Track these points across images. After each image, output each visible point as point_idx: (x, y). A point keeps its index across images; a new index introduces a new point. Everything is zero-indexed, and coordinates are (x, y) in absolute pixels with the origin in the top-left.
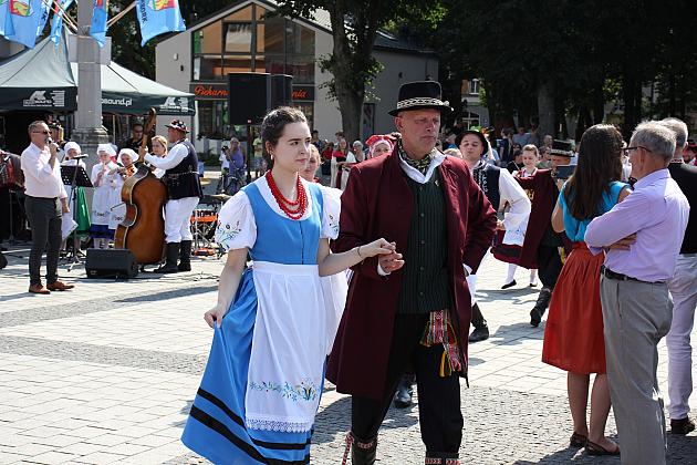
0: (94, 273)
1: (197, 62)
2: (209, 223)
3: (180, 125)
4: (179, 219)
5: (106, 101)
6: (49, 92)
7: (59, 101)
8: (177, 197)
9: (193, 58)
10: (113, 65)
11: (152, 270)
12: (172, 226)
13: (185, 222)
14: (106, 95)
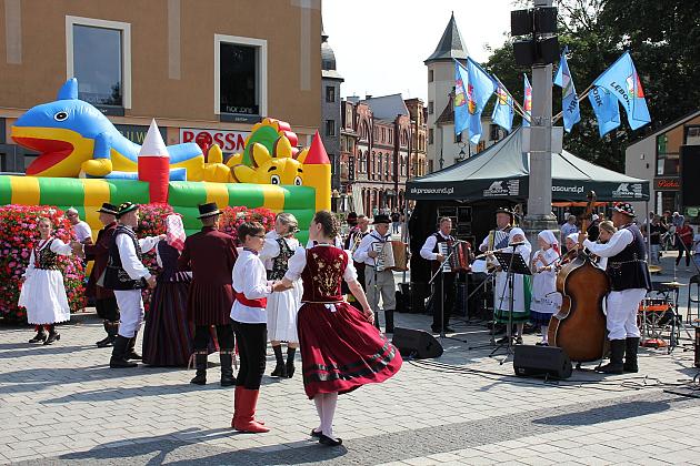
0: (522, 371)
1: (661, 162)
2: (659, 313)
3: (626, 209)
4: (623, 312)
5: (558, 189)
6: (505, 182)
7: (514, 190)
8: (619, 289)
9: (657, 159)
10: (564, 153)
11: (592, 367)
12: (614, 322)
13: (630, 316)
14: (556, 182)
